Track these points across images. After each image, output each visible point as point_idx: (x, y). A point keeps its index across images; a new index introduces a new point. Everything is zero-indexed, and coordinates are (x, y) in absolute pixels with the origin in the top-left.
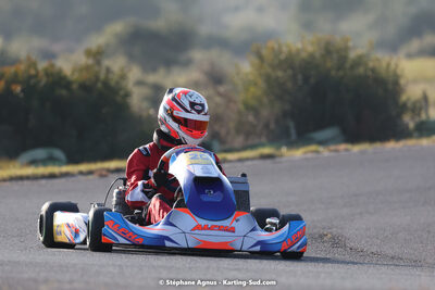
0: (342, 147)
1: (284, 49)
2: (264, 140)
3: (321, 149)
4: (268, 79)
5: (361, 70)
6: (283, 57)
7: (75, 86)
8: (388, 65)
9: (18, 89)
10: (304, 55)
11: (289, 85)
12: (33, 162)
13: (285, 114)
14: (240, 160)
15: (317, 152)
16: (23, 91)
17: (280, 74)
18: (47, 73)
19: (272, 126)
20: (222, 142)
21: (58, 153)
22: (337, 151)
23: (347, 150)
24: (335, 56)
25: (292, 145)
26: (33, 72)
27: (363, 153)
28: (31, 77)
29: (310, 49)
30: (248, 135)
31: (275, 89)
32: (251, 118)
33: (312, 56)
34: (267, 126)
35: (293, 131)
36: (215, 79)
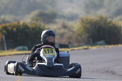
0: (106, 46)
1: (89, 19)
2: (83, 44)
3: (100, 46)
4: (84, 27)
5: (111, 25)
6: (89, 21)
7: (31, 29)
8: (118, 23)
9: (15, 29)
10: (95, 20)
11: (90, 29)
12: (19, 50)
13: (89, 37)
14: (78, 50)
15: (99, 47)
16: (16, 30)
17: (88, 25)
18: (23, 25)
19: (86, 40)
20: (72, 44)
21: (26, 47)
22: (105, 47)
23: (108, 47)
24: (103, 21)
25: (92, 45)
26: (19, 25)
27: (112, 48)
28: (18, 26)
29: (96, 18)
30: (79, 43)
31: (86, 30)
32: (80, 38)
33: (97, 20)
34: (84, 40)
35: (91, 42)
36: (65, 27)
